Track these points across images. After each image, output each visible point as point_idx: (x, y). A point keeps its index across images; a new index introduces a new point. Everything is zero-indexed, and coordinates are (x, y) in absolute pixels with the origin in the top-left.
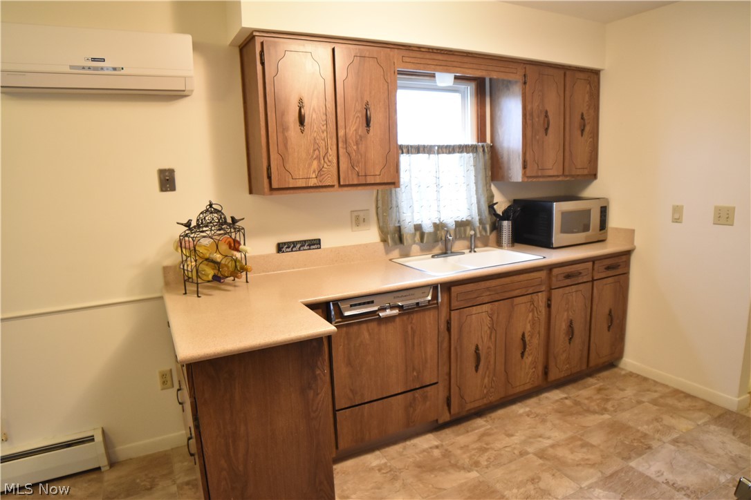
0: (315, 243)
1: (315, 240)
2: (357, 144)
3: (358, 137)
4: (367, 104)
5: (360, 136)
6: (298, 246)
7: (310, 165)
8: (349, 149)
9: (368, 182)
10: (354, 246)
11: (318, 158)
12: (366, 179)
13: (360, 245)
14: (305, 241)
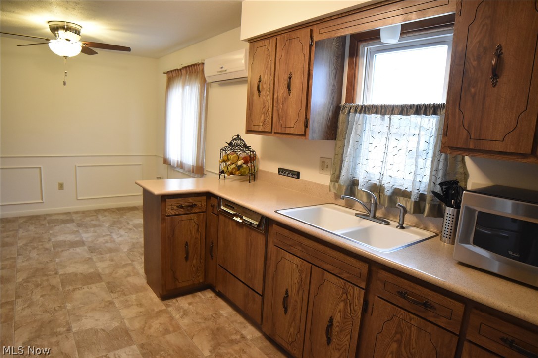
0: (297, 175)
1: (295, 171)
2: (283, 104)
3: (284, 99)
4: (291, 73)
5: (285, 98)
6: (287, 172)
7: (261, 117)
8: (279, 107)
9: (287, 132)
10: (315, 184)
11: (264, 113)
12: (285, 130)
13: (319, 184)
14: (290, 171)
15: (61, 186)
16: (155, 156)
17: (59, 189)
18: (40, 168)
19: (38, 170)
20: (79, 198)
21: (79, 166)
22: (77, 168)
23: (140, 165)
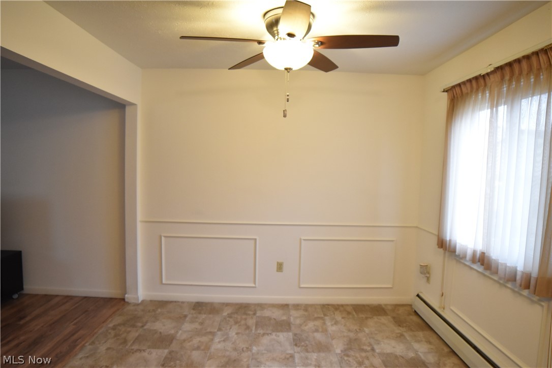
15: (280, 267)
16: (417, 227)
17: (277, 271)
18: (255, 239)
19: (253, 242)
20: (302, 286)
21: (304, 240)
22: (302, 241)
23: (392, 241)
